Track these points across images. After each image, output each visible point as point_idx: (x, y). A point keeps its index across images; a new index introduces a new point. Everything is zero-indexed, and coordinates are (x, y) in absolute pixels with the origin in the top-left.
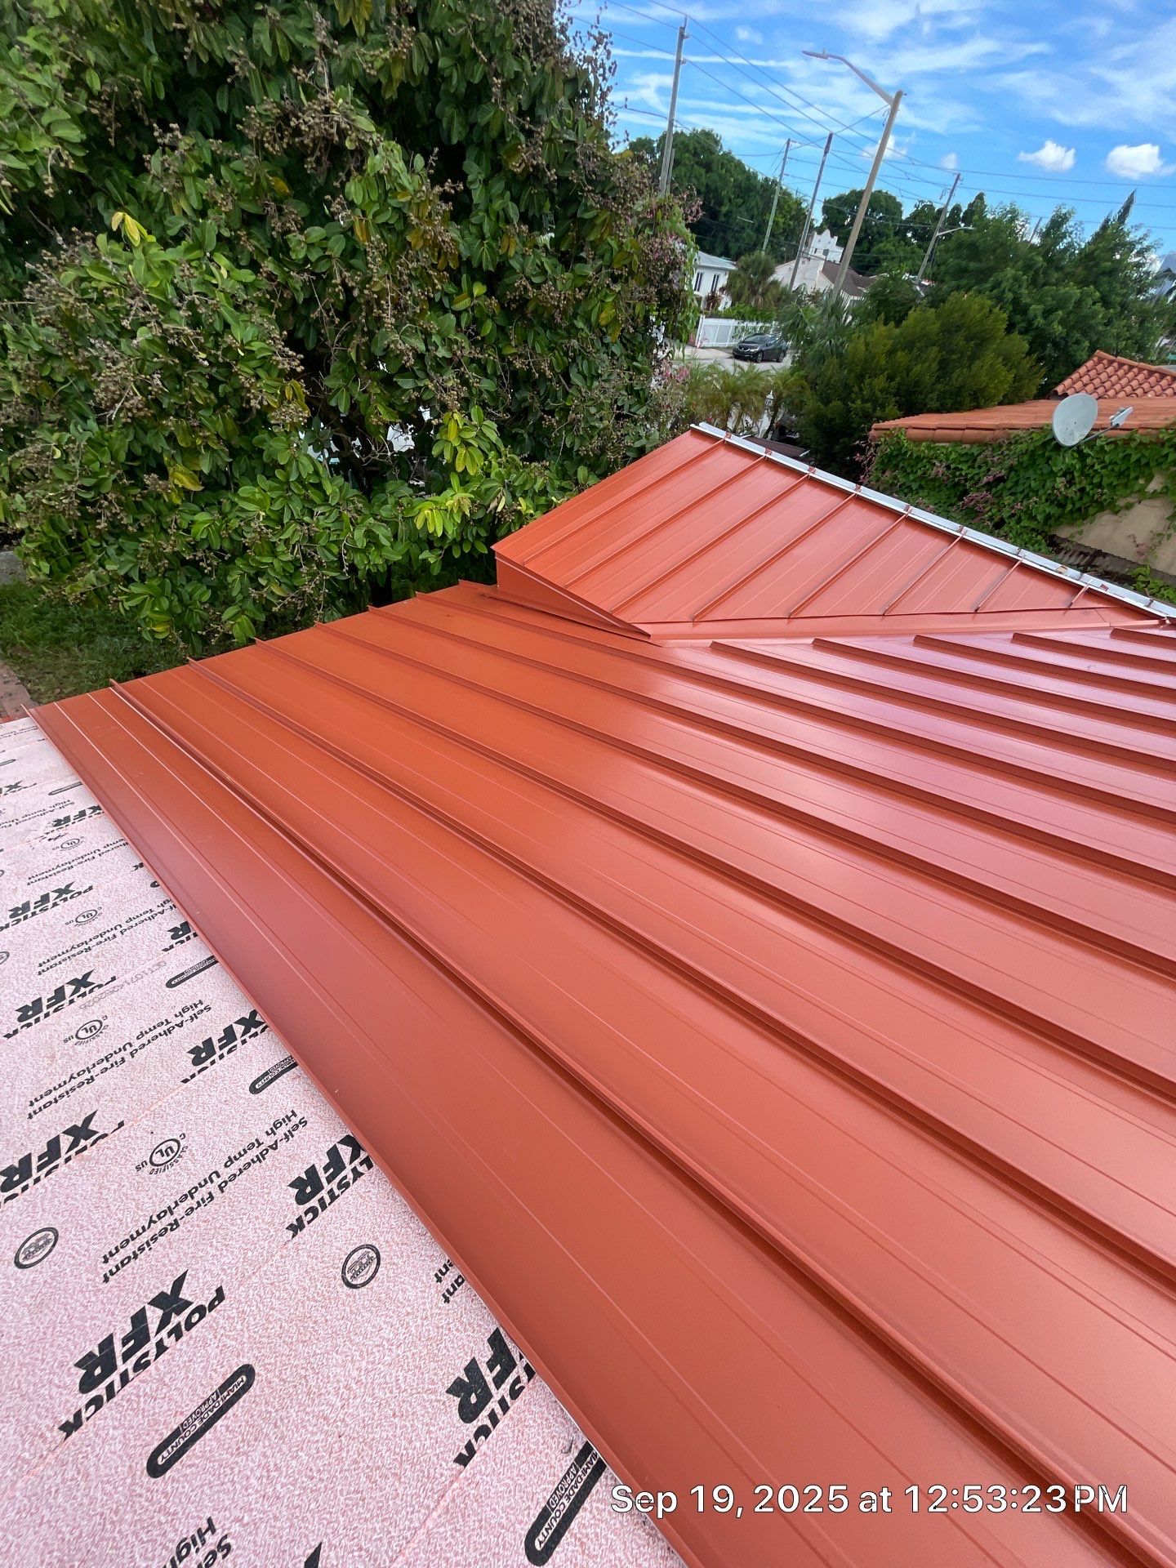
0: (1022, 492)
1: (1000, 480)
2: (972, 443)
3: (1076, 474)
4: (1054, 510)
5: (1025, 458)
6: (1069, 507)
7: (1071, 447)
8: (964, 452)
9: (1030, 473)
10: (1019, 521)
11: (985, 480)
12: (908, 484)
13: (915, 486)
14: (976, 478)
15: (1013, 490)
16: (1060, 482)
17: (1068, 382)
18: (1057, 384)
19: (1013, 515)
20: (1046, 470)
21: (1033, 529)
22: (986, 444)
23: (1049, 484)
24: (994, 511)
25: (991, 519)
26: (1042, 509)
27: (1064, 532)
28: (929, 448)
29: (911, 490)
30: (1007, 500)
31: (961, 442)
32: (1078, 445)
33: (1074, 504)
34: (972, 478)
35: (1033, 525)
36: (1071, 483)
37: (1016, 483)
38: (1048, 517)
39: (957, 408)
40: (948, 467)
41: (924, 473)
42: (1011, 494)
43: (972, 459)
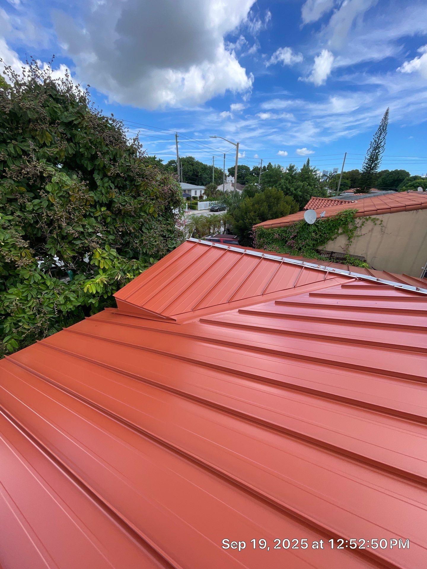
0: (303, 239)
1: (295, 236)
2: (284, 227)
3: (317, 231)
4: (315, 242)
5: (301, 229)
6: (319, 241)
7: (313, 224)
8: (282, 230)
9: (304, 233)
10: (305, 247)
11: (291, 237)
12: (268, 242)
13: (271, 242)
14: (288, 237)
15: (301, 238)
16: (313, 234)
17: (307, 206)
18: (304, 207)
19: (303, 246)
20: (308, 232)
21: (311, 249)
22: (288, 227)
23: (310, 235)
24: (297, 245)
25: (297, 248)
26: (311, 243)
27: (320, 248)
28: (272, 230)
29: (270, 243)
30: (300, 242)
31: (280, 227)
32: (314, 223)
33: (320, 239)
34: (287, 237)
35: (310, 248)
36: (316, 234)
37: (301, 236)
38: (314, 245)
39: (277, 217)
40: (279, 235)
41: (272, 238)
42: (300, 240)
43: (285, 231)
